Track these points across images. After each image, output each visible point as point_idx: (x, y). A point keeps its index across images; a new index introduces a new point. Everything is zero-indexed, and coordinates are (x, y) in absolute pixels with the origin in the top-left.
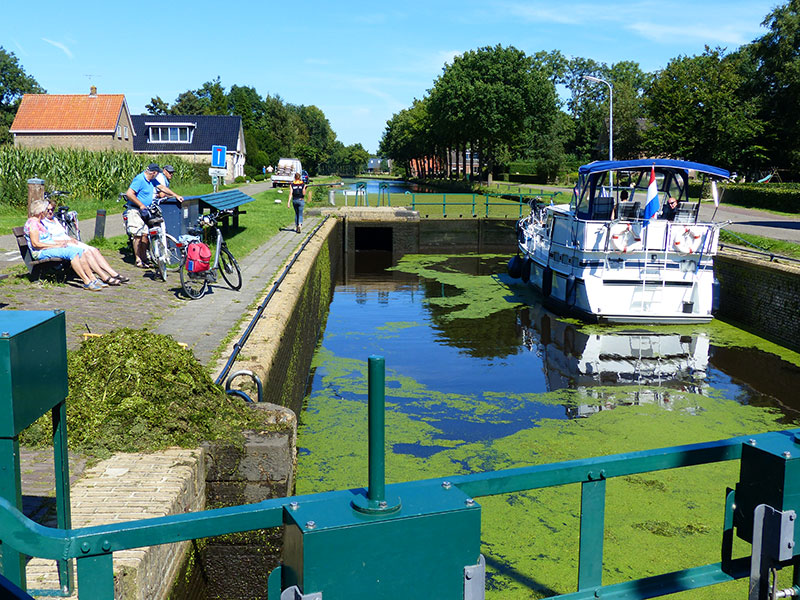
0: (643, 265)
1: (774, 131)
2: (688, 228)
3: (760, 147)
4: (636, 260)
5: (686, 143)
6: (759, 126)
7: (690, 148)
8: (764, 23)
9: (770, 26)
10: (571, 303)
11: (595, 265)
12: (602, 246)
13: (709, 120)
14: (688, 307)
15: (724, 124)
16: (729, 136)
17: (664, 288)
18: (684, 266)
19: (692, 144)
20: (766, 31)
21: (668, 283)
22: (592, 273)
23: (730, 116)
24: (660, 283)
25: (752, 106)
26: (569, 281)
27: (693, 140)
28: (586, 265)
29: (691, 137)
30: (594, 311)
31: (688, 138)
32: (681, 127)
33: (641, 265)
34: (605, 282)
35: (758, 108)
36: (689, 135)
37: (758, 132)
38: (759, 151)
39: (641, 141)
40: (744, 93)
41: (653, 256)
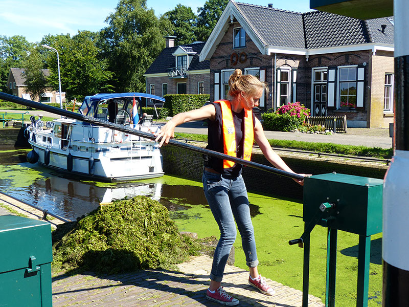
0: (130, 149)
1: (116, 77)
2: (150, 128)
3: (111, 86)
4: (125, 147)
5: (72, 83)
6: (109, 74)
7: (75, 86)
8: (106, 21)
9: (109, 22)
10: (92, 173)
11: (105, 150)
12: (109, 140)
13: (84, 71)
14: (151, 169)
15: (92, 73)
16: (95, 80)
17: (140, 160)
18: (148, 148)
19: (76, 84)
20: (108, 25)
21: (142, 158)
22: (104, 155)
23: (95, 68)
24: (138, 158)
25: (104, 64)
26: (90, 162)
27: (77, 81)
28: (100, 151)
29: (75, 80)
30: (108, 176)
31: (74, 80)
32: (69, 74)
33: (128, 149)
34: (111, 159)
35: (107, 65)
36: (74, 79)
37: (110, 78)
38: (110, 88)
39: (47, 82)
40: (100, 57)
41: (133, 144)
